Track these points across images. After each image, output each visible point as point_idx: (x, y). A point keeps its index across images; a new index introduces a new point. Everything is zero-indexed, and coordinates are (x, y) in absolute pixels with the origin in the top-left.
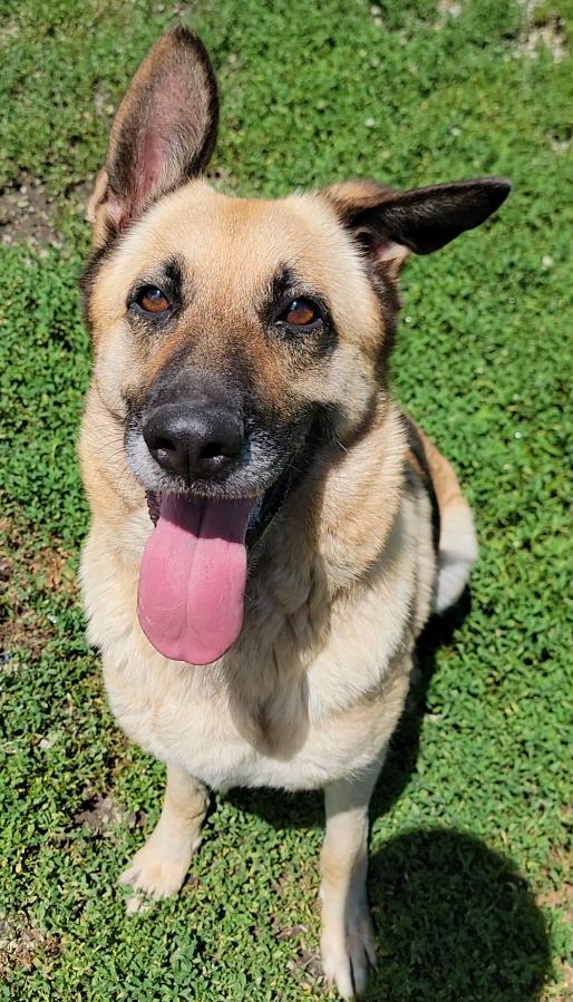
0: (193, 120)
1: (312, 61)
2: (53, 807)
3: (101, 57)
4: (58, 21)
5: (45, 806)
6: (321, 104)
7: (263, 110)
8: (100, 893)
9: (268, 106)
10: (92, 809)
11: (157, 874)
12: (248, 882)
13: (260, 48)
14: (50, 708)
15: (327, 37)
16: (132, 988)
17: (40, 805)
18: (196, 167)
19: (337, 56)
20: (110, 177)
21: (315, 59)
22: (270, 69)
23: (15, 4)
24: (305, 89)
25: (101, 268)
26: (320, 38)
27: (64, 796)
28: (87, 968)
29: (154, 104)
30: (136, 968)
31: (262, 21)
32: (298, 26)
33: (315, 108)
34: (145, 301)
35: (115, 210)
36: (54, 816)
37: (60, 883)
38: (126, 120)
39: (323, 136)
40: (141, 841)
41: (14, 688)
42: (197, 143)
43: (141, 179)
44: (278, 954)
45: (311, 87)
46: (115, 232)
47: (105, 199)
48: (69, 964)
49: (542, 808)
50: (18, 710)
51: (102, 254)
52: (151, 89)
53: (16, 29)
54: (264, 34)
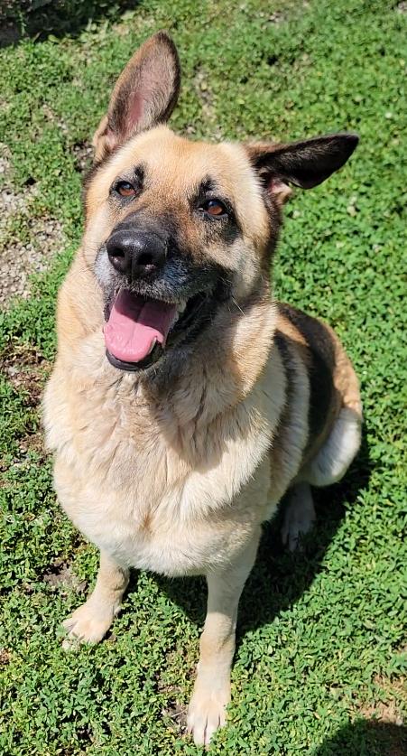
0: (163, 88)
1: (363, 66)
2: (28, 564)
3: (206, 47)
4: (182, 18)
5: (22, 562)
6: (358, 98)
7: (315, 97)
8: (45, 631)
9: (318, 95)
10: (58, 574)
11: (87, 626)
12: (146, 646)
13: (326, 51)
14: (44, 497)
15: (379, 47)
16: (45, 697)
17: (19, 561)
18: (163, 117)
19: (382, 63)
20: (109, 119)
21: (367, 64)
22: (328, 68)
23: (154, 2)
24: (349, 85)
25: (98, 173)
26: (373, 48)
27: (36, 558)
28: (20, 677)
29: (141, 77)
30: (52, 685)
31: (332, 31)
32: (360, 37)
33: (353, 100)
34: (121, 190)
35: (111, 140)
36: (27, 570)
37: (20, 617)
38: (122, 85)
39: (353, 122)
40: (82, 601)
41: (23, 478)
42: (164, 104)
43: (129, 123)
44: (152, 700)
45: (356, 84)
46: (109, 152)
47: (105, 133)
48: (9, 671)
49: (375, 642)
50: (22, 494)
51: (99, 164)
52: (140, 68)
53: (152, 21)
54: (332, 42)
